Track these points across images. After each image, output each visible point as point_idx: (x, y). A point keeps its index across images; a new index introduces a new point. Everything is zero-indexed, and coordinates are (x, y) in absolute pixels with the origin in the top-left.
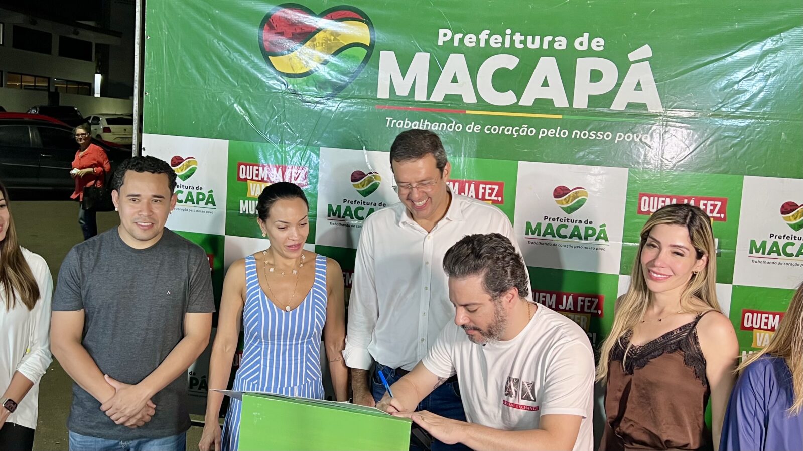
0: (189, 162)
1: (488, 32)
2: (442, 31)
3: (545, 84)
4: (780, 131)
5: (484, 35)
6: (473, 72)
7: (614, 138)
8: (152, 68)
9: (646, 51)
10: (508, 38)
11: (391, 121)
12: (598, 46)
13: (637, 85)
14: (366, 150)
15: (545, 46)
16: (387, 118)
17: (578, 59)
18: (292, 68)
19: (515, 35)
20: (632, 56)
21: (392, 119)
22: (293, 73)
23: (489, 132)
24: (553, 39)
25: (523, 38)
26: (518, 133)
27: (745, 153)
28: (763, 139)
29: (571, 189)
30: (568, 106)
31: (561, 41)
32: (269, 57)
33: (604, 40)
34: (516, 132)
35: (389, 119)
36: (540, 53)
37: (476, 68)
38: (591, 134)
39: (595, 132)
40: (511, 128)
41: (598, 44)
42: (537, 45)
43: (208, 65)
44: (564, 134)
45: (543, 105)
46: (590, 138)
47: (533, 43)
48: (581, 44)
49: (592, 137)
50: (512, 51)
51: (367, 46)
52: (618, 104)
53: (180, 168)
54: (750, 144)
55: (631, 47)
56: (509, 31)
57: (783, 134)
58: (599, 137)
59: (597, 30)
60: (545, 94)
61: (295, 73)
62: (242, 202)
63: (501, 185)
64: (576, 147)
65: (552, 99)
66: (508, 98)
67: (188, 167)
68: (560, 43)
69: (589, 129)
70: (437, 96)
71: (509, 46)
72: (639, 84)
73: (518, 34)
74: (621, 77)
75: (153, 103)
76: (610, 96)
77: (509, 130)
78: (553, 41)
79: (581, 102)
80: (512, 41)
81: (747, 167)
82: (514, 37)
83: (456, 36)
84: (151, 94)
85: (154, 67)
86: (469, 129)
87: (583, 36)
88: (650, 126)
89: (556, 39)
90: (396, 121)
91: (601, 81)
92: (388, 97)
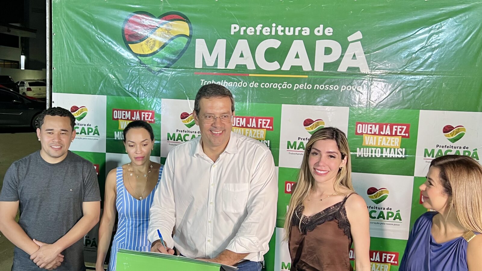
0: (82, 109)
1: (261, 25)
2: (233, 26)
3: (297, 56)
4: (441, 82)
5: (259, 28)
6: (253, 51)
7: (340, 89)
8: (57, 53)
9: (358, 35)
10: (274, 29)
11: (204, 82)
12: (329, 33)
13: (353, 56)
14: (189, 99)
15: (297, 33)
16: (201, 80)
17: (317, 41)
18: (143, 51)
19: (278, 27)
20: (350, 39)
21: (204, 80)
22: (143, 54)
23: (264, 87)
24: (301, 29)
25: (283, 29)
26: (281, 87)
27: (420, 96)
28: (431, 87)
29: (314, 121)
30: (311, 70)
31: (306, 30)
32: (129, 44)
33: (333, 29)
34: (280, 86)
35: (202, 80)
36: (294, 37)
37: (255, 48)
38: (326, 86)
39: (328, 86)
40: (277, 84)
41: (329, 31)
42: (291, 33)
43: (92, 51)
44: (309, 87)
45: (296, 70)
46: (325, 89)
47: (289, 32)
48: (319, 31)
49: (327, 88)
50: (276, 37)
51: (188, 36)
52: (342, 68)
53: (77, 113)
54: (423, 91)
55: (349, 33)
56: (274, 25)
57: (443, 84)
58: (331, 88)
59: (328, 22)
60: (297, 62)
61: (145, 54)
62: (115, 132)
63: (271, 119)
64: (317, 95)
65: (301, 66)
66: (275, 66)
67: (81, 112)
68: (305, 31)
69: (324, 83)
70: (232, 66)
71: (274, 34)
72: (354, 55)
73: (280, 26)
74: (344, 50)
75: (59, 74)
76: (337, 63)
77: (276, 86)
78: (302, 30)
79: (319, 67)
80: (276, 31)
81: (422, 105)
82: (278, 29)
83: (241, 28)
84: (57, 69)
85: (58, 53)
86: (251, 85)
87: (319, 27)
88: (362, 81)
89: (303, 29)
90: (206, 82)
91: (332, 54)
92: (201, 67)
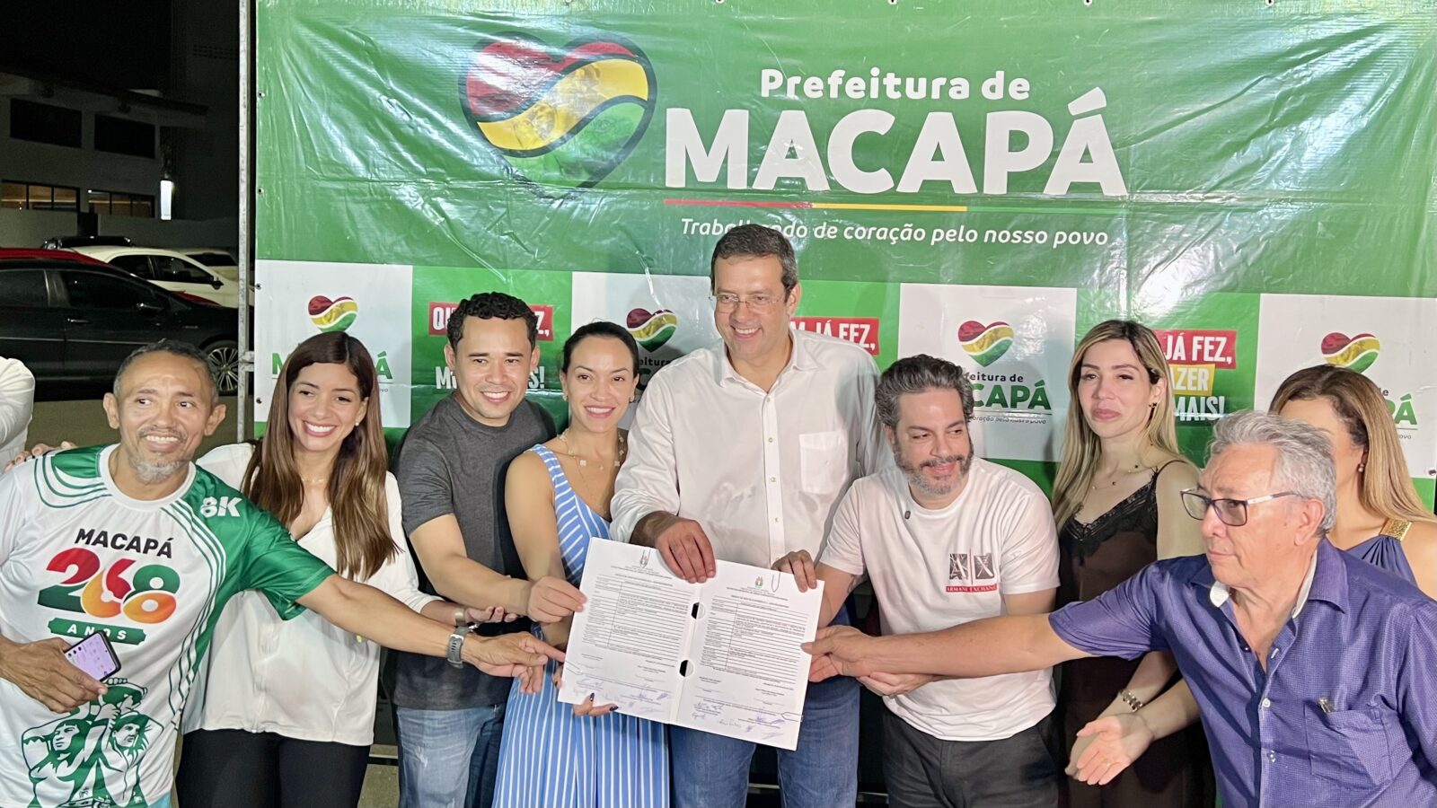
0: (342, 305)
1: (842, 73)
2: (766, 74)
3: (938, 156)
4: (1313, 220)
5: (836, 78)
6: (821, 139)
7: (1051, 240)
8: (271, 147)
9: (1095, 98)
10: (875, 83)
11: (690, 224)
12: (1019, 92)
13: (1084, 154)
14: (651, 273)
15: (936, 95)
16: (683, 220)
17: (988, 114)
18: (519, 141)
20: (1074, 108)
21: (691, 220)
22: (521, 149)
23: (851, 237)
24: (948, 82)
25: (898, 81)
26: (897, 238)
28: (1288, 234)
29: (986, 326)
30: (976, 191)
31: (959, 85)
32: (479, 123)
33: (1029, 81)
34: (894, 236)
35: (687, 221)
36: (928, 106)
37: (826, 135)
38: (1014, 235)
39: (1020, 232)
40: (886, 230)
41: (1020, 89)
42: (922, 94)
43: (372, 142)
44: (972, 236)
45: (936, 190)
46: (1013, 241)
47: (916, 89)
48: (993, 89)
49: (1016, 239)
50: (883, 103)
51: (644, 100)
52: (1056, 187)
53: (325, 316)
54: (1268, 243)
55: (1072, 92)
56: (875, 71)
57: (1320, 224)
58: (1028, 239)
59: (1018, 65)
60: (937, 172)
61: (524, 149)
62: (438, 369)
64: (991, 257)
65: (950, 182)
66: (880, 181)
67: (339, 314)
68: (958, 88)
69: (1010, 227)
70: (765, 182)
72: (1087, 152)
73: (891, 76)
74: (1059, 139)
75: (274, 207)
77: (884, 234)
78: (948, 86)
79: (996, 185)
80: (882, 88)
81: (1265, 280)
82: (885, 81)
83: (789, 80)
84: (270, 191)
85: (274, 146)
86: (819, 232)
87: (994, 77)
88: (1107, 219)
89: (953, 82)
90: (698, 224)
91: (1027, 149)
92: (683, 185)
